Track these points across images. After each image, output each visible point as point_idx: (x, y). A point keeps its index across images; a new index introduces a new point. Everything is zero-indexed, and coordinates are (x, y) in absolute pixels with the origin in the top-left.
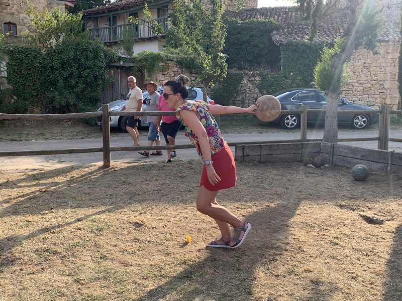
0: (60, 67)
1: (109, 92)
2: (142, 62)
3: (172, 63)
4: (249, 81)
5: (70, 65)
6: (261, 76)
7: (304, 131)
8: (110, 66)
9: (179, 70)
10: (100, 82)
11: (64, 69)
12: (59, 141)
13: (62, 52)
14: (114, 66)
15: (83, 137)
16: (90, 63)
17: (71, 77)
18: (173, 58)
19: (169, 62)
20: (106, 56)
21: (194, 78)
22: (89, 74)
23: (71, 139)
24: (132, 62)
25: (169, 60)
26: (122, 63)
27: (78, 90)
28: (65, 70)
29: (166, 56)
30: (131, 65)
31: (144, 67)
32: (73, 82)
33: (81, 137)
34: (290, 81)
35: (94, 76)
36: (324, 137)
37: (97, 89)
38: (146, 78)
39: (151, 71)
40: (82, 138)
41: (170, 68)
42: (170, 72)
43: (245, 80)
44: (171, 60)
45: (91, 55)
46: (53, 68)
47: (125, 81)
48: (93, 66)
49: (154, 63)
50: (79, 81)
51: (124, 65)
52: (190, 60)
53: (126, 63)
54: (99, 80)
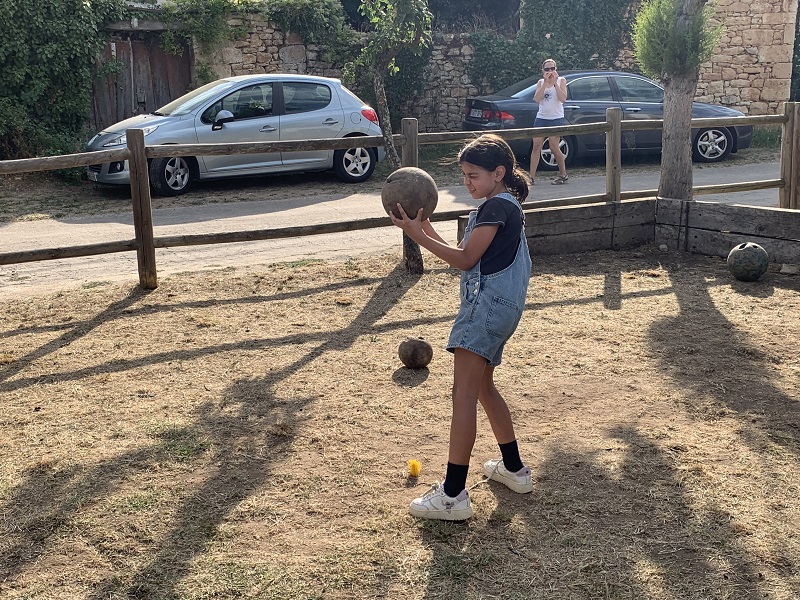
1: (107, 95)
2: (186, 19)
3: (258, 18)
4: (447, 57)
6: (474, 45)
7: (613, 175)
8: (106, 31)
9: (278, 36)
10: (85, 72)
14: (116, 32)
15: (60, 212)
16: (58, 26)
17: (13, 64)
18: (261, 5)
19: (251, 17)
20: (95, 6)
21: (315, 54)
24: (160, 20)
25: (252, 12)
26: (135, 22)
27: (31, 95)
29: (244, 2)
30: (159, 26)
31: (191, 30)
32: (19, 76)
35: (69, 59)
36: (662, 185)
37: (79, 92)
38: (197, 57)
39: (207, 40)
41: (255, 30)
42: (255, 41)
43: (438, 55)
44: (256, 12)
45: (59, 6)
47: (144, 67)
48: (66, 32)
49: (215, 19)
50: (32, 71)
51: (140, 28)
52: (302, 9)
53: (146, 23)
54: (81, 68)
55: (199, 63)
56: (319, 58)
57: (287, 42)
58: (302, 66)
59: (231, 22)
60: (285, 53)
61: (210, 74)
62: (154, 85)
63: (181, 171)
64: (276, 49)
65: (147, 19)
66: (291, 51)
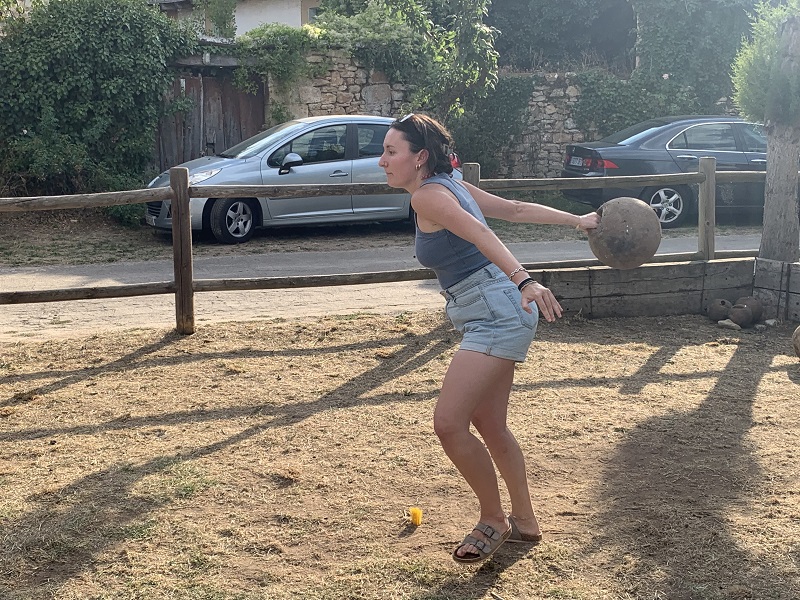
0: (44, 71)
1: (173, 134)
2: (262, 55)
3: (340, 55)
4: (549, 99)
5: (73, 67)
6: (581, 85)
7: (707, 232)
8: (175, 66)
9: (361, 74)
10: (150, 110)
11: (55, 79)
12: (50, 267)
13: (49, 32)
14: (186, 68)
15: (113, 256)
16: (124, 60)
17: (76, 99)
18: (344, 40)
19: (333, 53)
20: (164, 39)
21: (401, 94)
22: (121, 89)
23: (82, 263)
24: (234, 55)
25: (333, 48)
26: (207, 58)
27: (93, 133)
28: (57, 81)
29: (325, 37)
30: (233, 62)
31: (267, 66)
32: (81, 112)
33: (107, 256)
34: (661, 97)
35: (134, 95)
36: (763, 245)
37: (144, 130)
38: (272, 96)
39: (284, 77)
40: (111, 260)
41: (336, 67)
42: (336, 79)
43: (539, 97)
44: (338, 48)
45: (126, 39)
46: (25, 76)
47: (215, 106)
48: (132, 67)
49: (293, 55)
50: (96, 107)
51: (213, 64)
52: (388, 46)
53: (218, 58)
54: (148, 105)
55: (273, 103)
56: (405, 99)
57: (370, 81)
58: (387, 108)
59: (311, 59)
60: (368, 94)
61: (285, 114)
62: (225, 125)
63: (244, 217)
64: (359, 88)
65: (220, 54)
66: (374, 91)
